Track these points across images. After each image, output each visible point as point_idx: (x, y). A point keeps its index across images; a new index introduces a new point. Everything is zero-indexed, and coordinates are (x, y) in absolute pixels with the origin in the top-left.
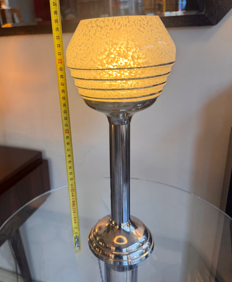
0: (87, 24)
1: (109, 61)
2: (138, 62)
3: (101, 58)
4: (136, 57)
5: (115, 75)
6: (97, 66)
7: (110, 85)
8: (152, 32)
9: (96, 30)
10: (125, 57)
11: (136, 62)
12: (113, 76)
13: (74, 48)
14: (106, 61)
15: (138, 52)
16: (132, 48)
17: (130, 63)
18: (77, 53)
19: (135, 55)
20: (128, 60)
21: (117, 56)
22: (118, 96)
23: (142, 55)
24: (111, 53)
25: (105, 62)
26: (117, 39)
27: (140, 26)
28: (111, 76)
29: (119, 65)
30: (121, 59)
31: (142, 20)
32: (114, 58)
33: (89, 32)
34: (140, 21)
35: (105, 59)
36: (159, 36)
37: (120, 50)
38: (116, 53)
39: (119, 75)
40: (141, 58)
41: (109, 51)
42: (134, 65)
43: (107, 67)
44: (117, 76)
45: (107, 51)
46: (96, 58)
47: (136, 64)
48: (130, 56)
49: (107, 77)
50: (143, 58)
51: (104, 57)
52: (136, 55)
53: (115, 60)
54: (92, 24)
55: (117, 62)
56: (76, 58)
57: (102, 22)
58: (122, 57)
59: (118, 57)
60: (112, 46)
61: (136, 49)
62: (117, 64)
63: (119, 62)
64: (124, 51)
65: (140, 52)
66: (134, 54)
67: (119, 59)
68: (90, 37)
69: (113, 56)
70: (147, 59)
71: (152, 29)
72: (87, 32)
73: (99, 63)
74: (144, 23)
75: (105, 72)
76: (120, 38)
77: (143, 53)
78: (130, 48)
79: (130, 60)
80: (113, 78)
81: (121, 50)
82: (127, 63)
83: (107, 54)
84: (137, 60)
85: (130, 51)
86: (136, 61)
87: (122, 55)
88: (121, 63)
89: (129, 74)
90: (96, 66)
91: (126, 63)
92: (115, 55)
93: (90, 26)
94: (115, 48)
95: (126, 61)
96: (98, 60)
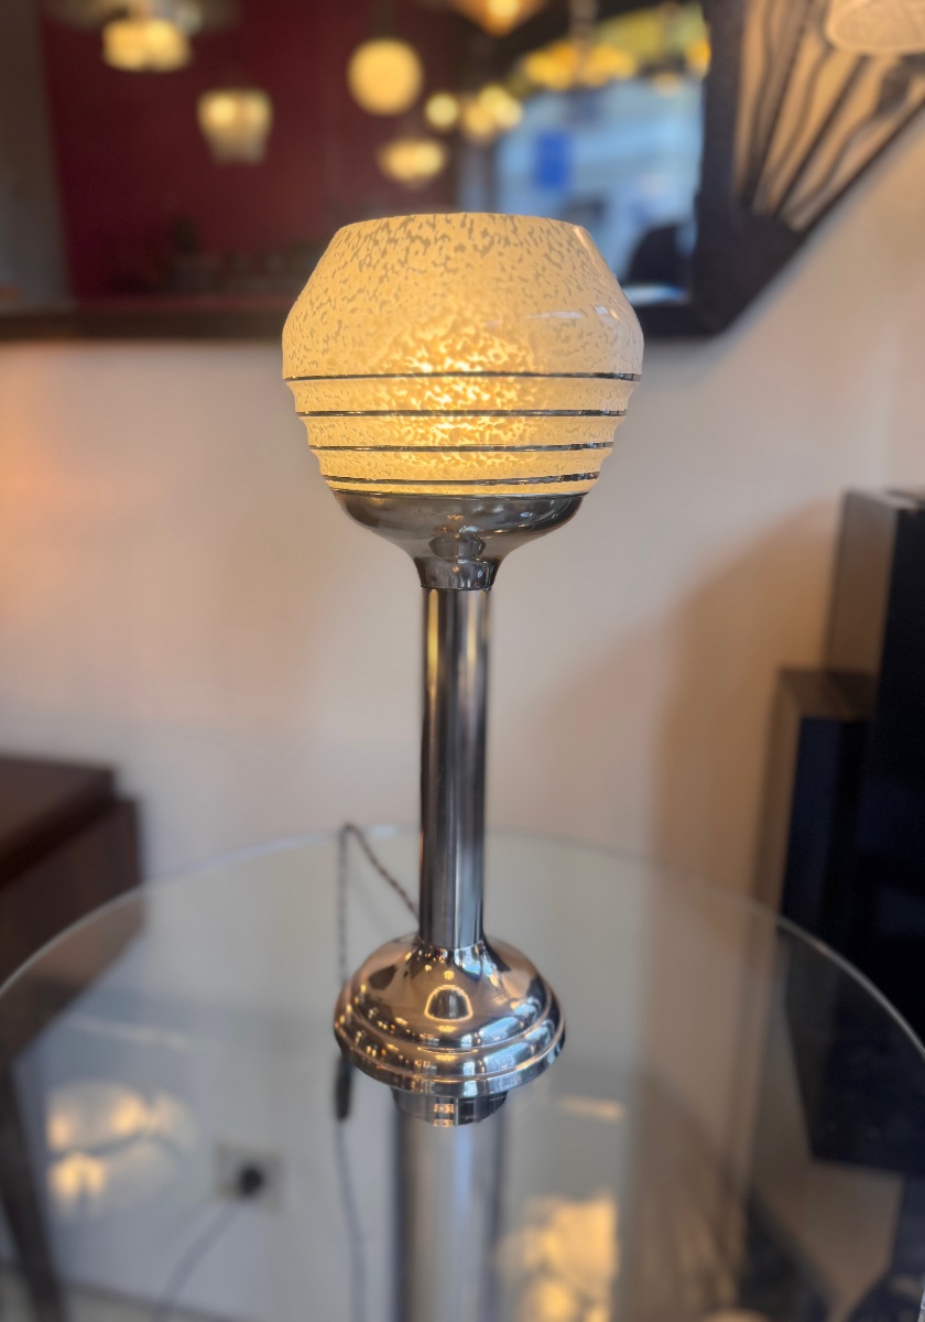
0: (369, 232)
1: (459, 347)
3: (428, 336)
6: (416, 364)
7: (456, 433)
9: (407, 249)
10: (511, 336)
11: (544, 357)
12: (465, 398)
13: (327, 307)
14: (446, 346)
17: (524, 357)
18: (340, 322)
20: (520, 349)
24: (465, 322)
25: (442, 349)
28: (460, 402)
29: (490, 363)
30: (497, 342)
32: (475, 338)
33: (382, 258)
38: (481, 320)
39: (485, 397)
41: (460, 313)
42: (539, 364)
43: (451, 366)
44: (479, 401)
45: (451, 313)
46: (413, 335)
47: (543, 362)
48: (526, 334)
49: (446, 405)
51: (441, 332)
53: (479, 343)
54: (389, 232)
55: (483, 351)
56: (335, 339)
57: (425, 227)
58: (500, 335)
59: (487, 335)
75: (442, 385)
80: (466, 406)
89: (518, 396)
91: (512, 356)
93: (386, 238)
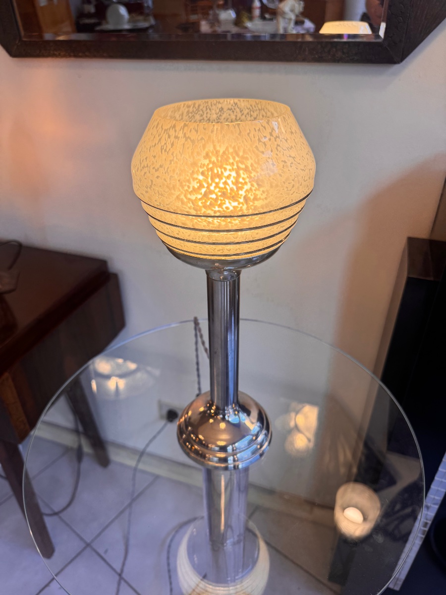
1: (208, 204)
2: (255, 205)
3: (193, 197)
4: (252, 198)
5: (218, 224)
6: (188, 210)
8: (278, 151)
9: (184, 144)
10: (234, 198)
11: (252, 205)
14: (202, 203)
15: (255, 190)
16: (246, 183)
17: (241, 207)
18: (152, 181)
19: (249, 195)
20: (239, 203)
21: (221, 196)
22: (222, 251)
23: (262, 194)
24: (211, 192)
25: (200, 204)
26: (221, 167)
27: (259, 140)
28: (211, 225)
29: (224, 211)
30: (227, 201)
31: (261, 128)
32: (216, 200)
33: (172, 147)
34: (259, 130)
35: (200, 199)
36: (290, 156)
37: (225, 188)
38: (219, 191)
40: (260, 199)
42: (249, 210)
43: (204, 212)
44: (220, 225)
45: (204, 187)
47: (251, 208)
48: (242, 197)
49: (204, 226)
50: (263, 199)
51: (199, 196)
52: (251, 195)
53: (218, 202)
54: (175, 131)
55: (220, 206)
56: (150, 188)
57: (193, 131)
58: (229, 198)
59: (222, 199)
60: (212, 180)
61: (252, 185)
62: (220, 209)
63: (224, 206)
64: (232, 189)
65: (259, 190)
66: (249, 193)
67: (223, 202)
68: (174, 157)
69: (214, 196)
70: (269, 200)
71: (278, 145)
72: (169, 146)
73: (190, 205)
74: (264, 135)
76: (225, 166)
77: (263, 192)
78: (241, 183)
79: (242, 203)
81: (227, 187)
82: (237, 207)
83: (203, 193)
84: (254, 203)
85: (241, 188)
86: (251, 203)
87: (229, 195)
88: (227, 208)
90: (185, 208)
91: (234, 207)
92: (216, 195)
94: (217, 184)
95: (235, 204)
96: (190, 199)
